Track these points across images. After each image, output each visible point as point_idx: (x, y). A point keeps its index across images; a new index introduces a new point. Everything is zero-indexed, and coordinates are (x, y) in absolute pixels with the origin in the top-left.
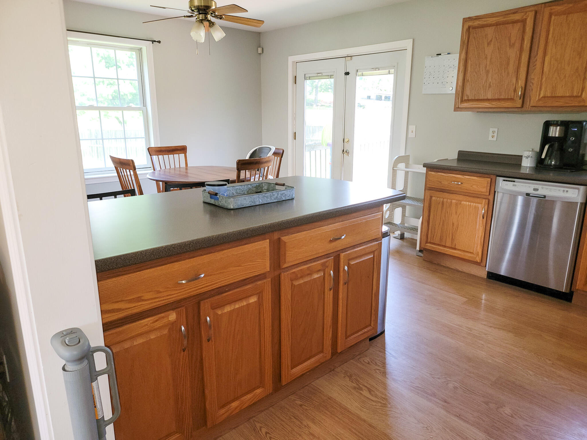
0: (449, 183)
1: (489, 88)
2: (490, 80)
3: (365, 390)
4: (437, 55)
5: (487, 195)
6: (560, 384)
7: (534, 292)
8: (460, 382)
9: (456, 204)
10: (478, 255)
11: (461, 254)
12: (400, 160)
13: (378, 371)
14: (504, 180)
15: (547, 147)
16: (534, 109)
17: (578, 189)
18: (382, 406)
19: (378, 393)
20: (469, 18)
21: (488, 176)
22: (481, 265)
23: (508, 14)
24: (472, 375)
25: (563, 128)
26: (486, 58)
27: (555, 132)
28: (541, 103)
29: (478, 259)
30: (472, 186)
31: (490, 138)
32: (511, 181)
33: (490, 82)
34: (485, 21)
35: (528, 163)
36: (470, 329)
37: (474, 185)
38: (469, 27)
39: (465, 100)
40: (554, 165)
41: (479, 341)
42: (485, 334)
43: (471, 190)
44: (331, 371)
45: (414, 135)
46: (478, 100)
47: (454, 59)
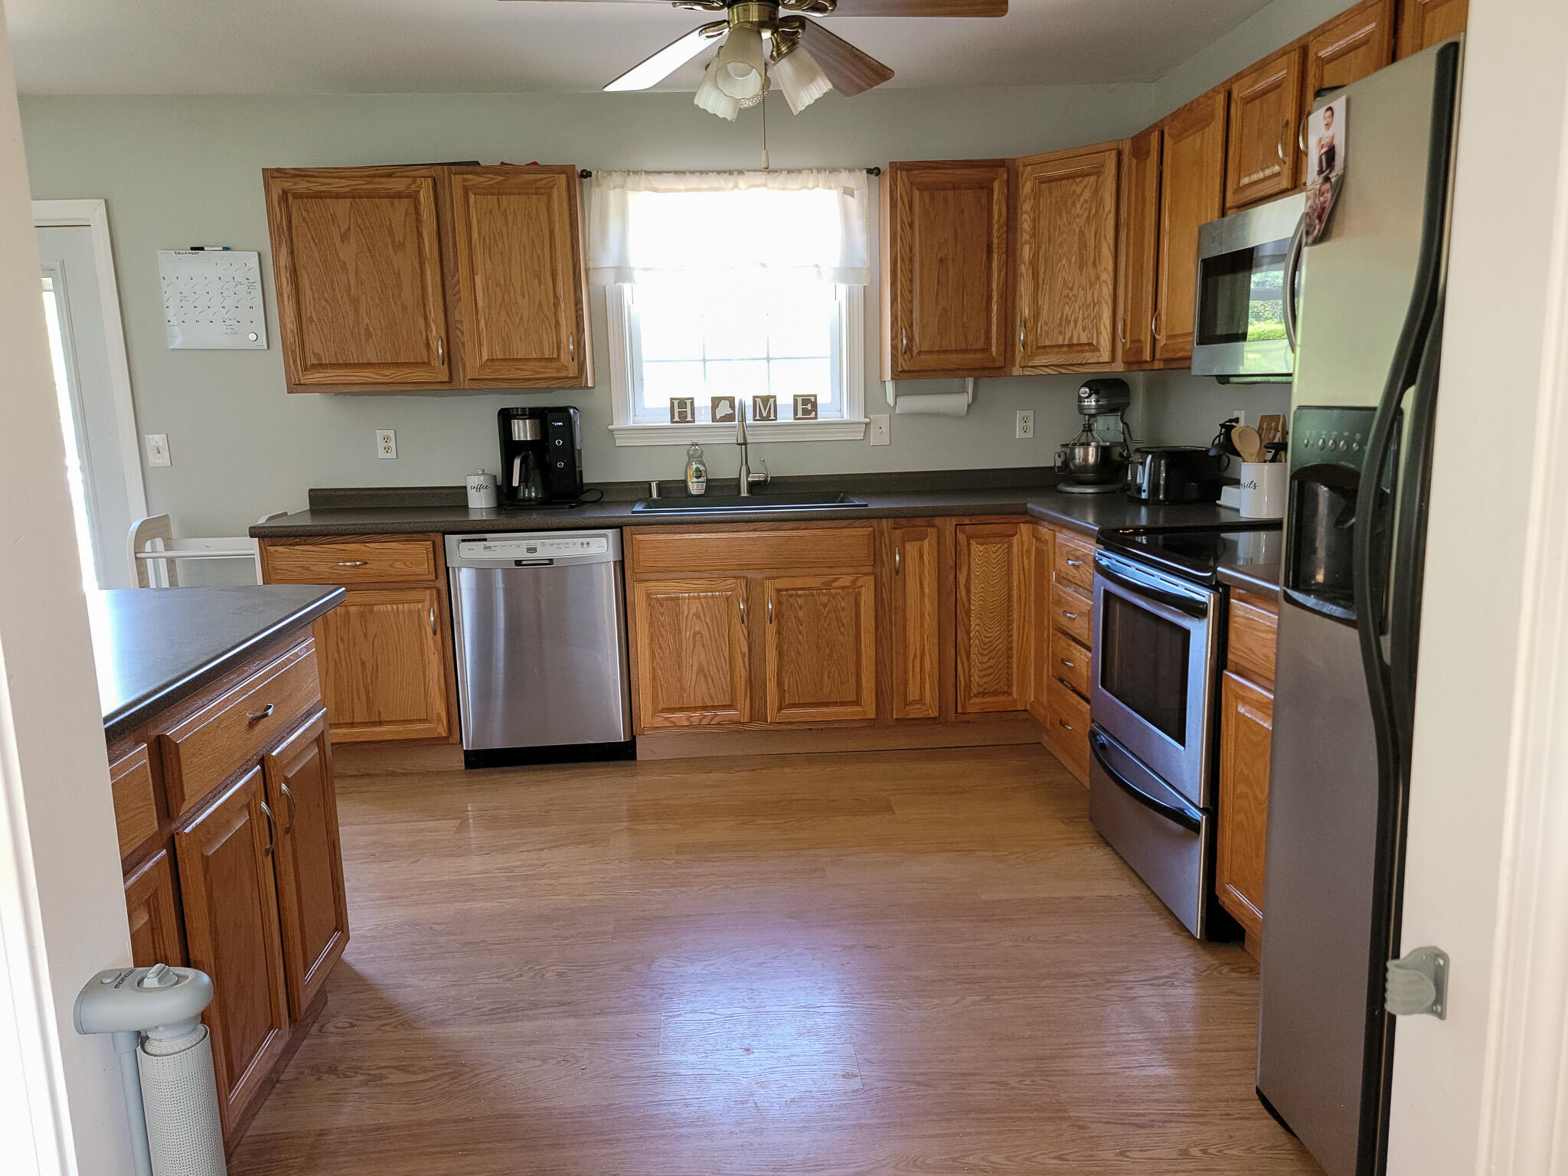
0: (332, 568)
1: (367, 340)
2: (366, 321)
3: (389, 1073)
4: (193, 249)
5: (432, 581)
6: (707, 887)
7: (568, 765)
8: (561, 962)
9: (362, 615)
10: (439, 720)
11: (398, 732)
12: (147, 531)
13: (386, 1028)
14: (463, 541)
15: (517, 462)
16: (474, 385)
17: (605, 536)
18: (454, 1078)
19: (423, 1063)
20: (279, 170)
21: (427, 537)
22: (451, 742)
23: (374, 176)
24: (572, 940)
25: (537, 421)
26: (344, 267)
27: (523, 431)
28: (487, 374)
29: (442, 731)
30: (391, 566)
31: (382, 454)
32: (479, 540)
33: (367, 325)
34: (323, 184)
35: (480, 502)
36: (510, 869)
37: (396, 561)
38: (285, 193)
39: (313, 366)
40: (536, 497)
41: (540, 882)
42: (543, 866)
43: (390, 575)
44: (273, 1087)
45: (164, 460)
46: (346, 366)
47: (245, 264)
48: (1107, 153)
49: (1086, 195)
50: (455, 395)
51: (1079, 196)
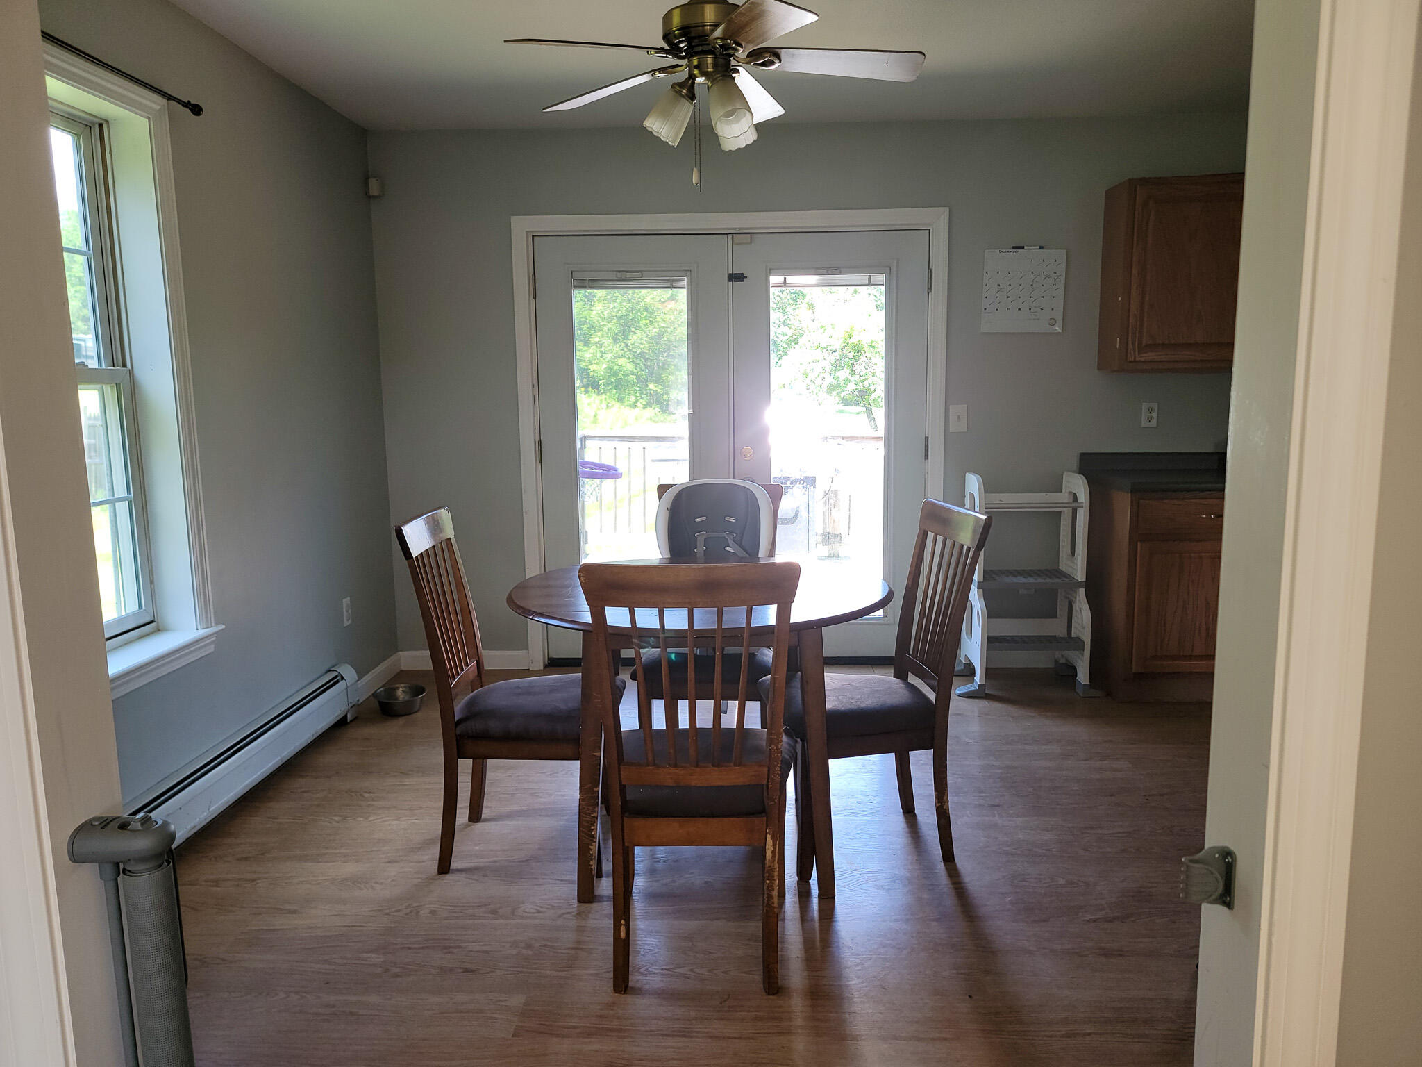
0: (1194, 519)
2: (1199, 307)
4: (1014, 248)
9: (1213, 561)
20: (1143, 179)
31: (1145, 423)
33: (1200, 310)
38: (1148, 198)
39: (1148, 346)
45: (962, 427)
46: (1174, 345)
47: (1054, 261)
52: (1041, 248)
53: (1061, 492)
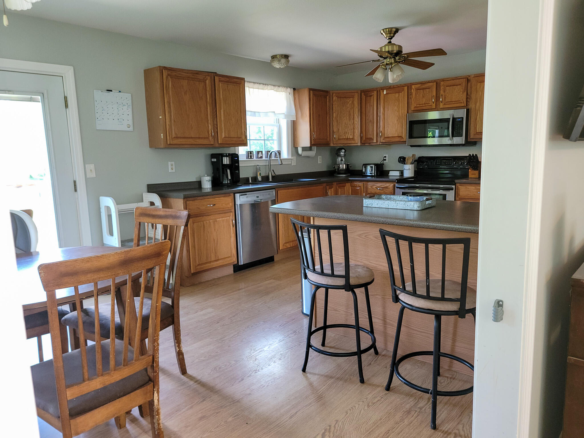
0: (206, 207)
4: (107, 90)
5: (231, 209)
9: (214, 223)
11: (223, 262)
14: (241, 195)
16: (219, 146)
17: (273, 191)
21: (229, 195)
23: (194, 73)
25: (231, 158)
26: (185, 104)
27: (226, 161)
28: (224, 142)
30: (222, 205)
31: (170, 170)
32: (245, 195)
37: (223, 203)
38: (168, 76)
39: (175, 138)
43: (222, 208)
45: (93, 175)
46: (184, 138)
47: (126, 98)
48: (355, 93)
49: (350, 102)
50: (194, 149)
51: (349, 102)
52: (120, 92)
53: (143, 202)
